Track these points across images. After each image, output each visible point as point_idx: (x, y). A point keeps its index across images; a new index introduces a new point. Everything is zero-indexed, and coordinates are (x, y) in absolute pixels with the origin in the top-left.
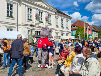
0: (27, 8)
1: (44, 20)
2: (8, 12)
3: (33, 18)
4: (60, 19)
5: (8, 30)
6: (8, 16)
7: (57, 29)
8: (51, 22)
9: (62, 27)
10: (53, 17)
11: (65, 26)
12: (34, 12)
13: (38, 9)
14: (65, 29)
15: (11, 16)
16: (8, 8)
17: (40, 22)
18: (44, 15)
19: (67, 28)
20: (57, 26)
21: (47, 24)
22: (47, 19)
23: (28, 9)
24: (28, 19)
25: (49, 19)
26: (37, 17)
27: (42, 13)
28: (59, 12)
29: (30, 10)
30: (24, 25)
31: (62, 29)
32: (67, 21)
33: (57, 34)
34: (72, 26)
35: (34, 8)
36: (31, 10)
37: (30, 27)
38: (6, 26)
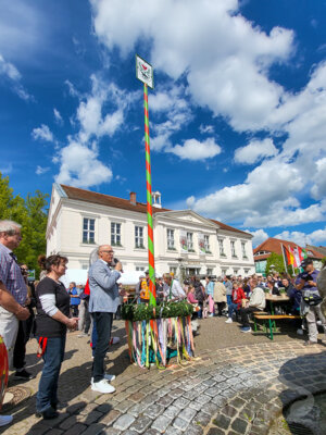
0: (165, 229)
1: (196, 247)
2: (137, 240)
3: (178, 245)
4: (227, 241)
5: (137, 269)
6: (137, 247)
7: (223, 260)
8: (211, 249)
9: (234, 256)
10: (213, 240)
11: (239, 254)
12: (178, 235)
13: (184, 229)
14: (240, 260)
15: (142, 247)
16: (136, 234)
17: (189, 251)
18: (196, 238)
19: (245, 257)
20: (223, 255)
21: (203, 253)
22: (202, 245)
23: (168, 231)
24: (169, 249)
25: (206, 243)
26: (183, 243)
27: (191, 234)
28: (225, 228)
29: (170, 231)
30: (162, 259)
31: (235, 261)
32: (243, 244)
33: (224, 271)
34: (255, 253)
35: (178, 228)
36: (172, 232)
38: (135, 264)
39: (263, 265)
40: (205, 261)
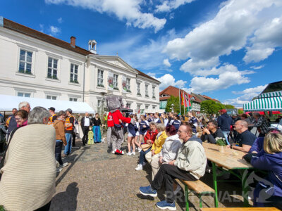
0: (97, 69)
1: (120, 86)
2: (72, 75)
3: (106, 83)
4: (143, 84)
5: (71, 100)
6: (71, 81)
7: (139, 98)
8: (131, 89)
9: (147, 96)
10: (133, 82)
11: (150, 95)
12: (107, 75)
13: (112, 71)
14: (150, 99)
15: (76, 81)
16: (72, 70)
17: (115, 89)
18: (121, 79)
19: (154, 97)
20: (139, 94)
21: (125, 91)
22: (124, 85)
23: (99, 71)
24: (99, 85)
25: (128, 84)
26: (110, 82)
27: (117, 76)
28: (141, 74)
29: (101, 72)
30: (92, 93)
31: (147, 99)
32: (154, 88)
33: (139, 106)
34: (160, 95)
35: (107, 69)
36: (102, 72)
37: (101, 96)
38: (69, 95)
39: (165, 103)
40: (126, 98)
